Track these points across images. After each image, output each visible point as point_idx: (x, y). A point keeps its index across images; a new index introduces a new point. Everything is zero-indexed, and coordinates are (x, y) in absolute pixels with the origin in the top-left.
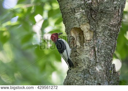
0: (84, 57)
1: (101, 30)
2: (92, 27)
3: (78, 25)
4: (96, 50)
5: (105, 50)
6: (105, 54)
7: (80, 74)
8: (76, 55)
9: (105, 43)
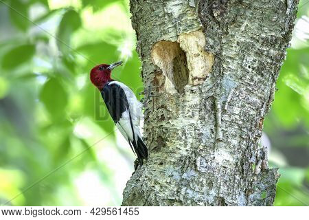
0: (183, 124)
1: (235, 53)
2: (211, 44)
6: (242, 118)
7: (170, 169)
8: (163, 118)
9: (245, 89)
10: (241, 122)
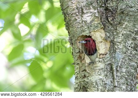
0: (96, 79)
1: (121, 40)
2: (108, 35)
3: (88, 32)
4: (115, 69)
5: (127, 68)
6: (127, 74)
8: (85, 76)
9: (127, 58)
10: (126, 76)
